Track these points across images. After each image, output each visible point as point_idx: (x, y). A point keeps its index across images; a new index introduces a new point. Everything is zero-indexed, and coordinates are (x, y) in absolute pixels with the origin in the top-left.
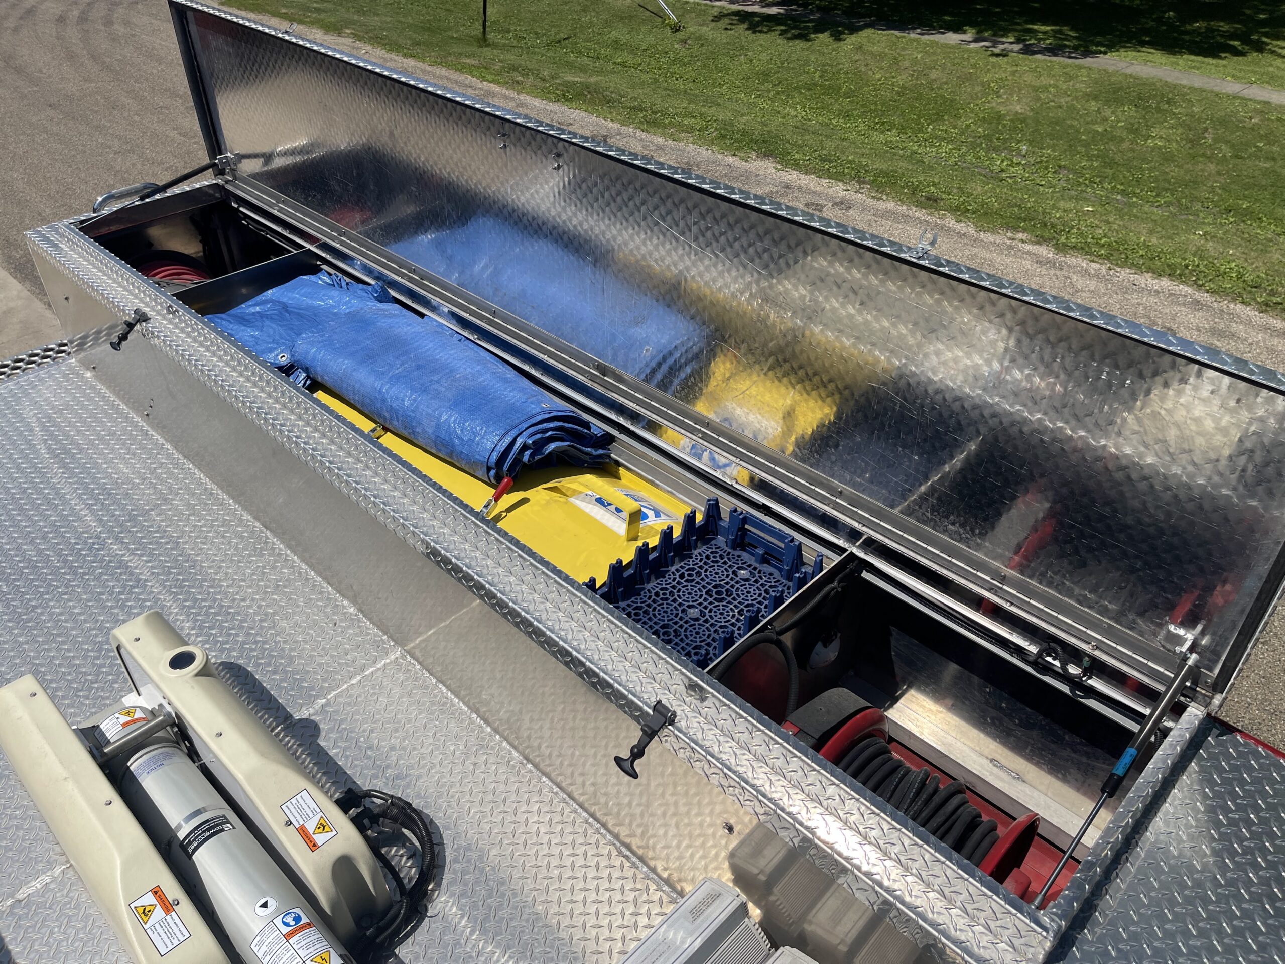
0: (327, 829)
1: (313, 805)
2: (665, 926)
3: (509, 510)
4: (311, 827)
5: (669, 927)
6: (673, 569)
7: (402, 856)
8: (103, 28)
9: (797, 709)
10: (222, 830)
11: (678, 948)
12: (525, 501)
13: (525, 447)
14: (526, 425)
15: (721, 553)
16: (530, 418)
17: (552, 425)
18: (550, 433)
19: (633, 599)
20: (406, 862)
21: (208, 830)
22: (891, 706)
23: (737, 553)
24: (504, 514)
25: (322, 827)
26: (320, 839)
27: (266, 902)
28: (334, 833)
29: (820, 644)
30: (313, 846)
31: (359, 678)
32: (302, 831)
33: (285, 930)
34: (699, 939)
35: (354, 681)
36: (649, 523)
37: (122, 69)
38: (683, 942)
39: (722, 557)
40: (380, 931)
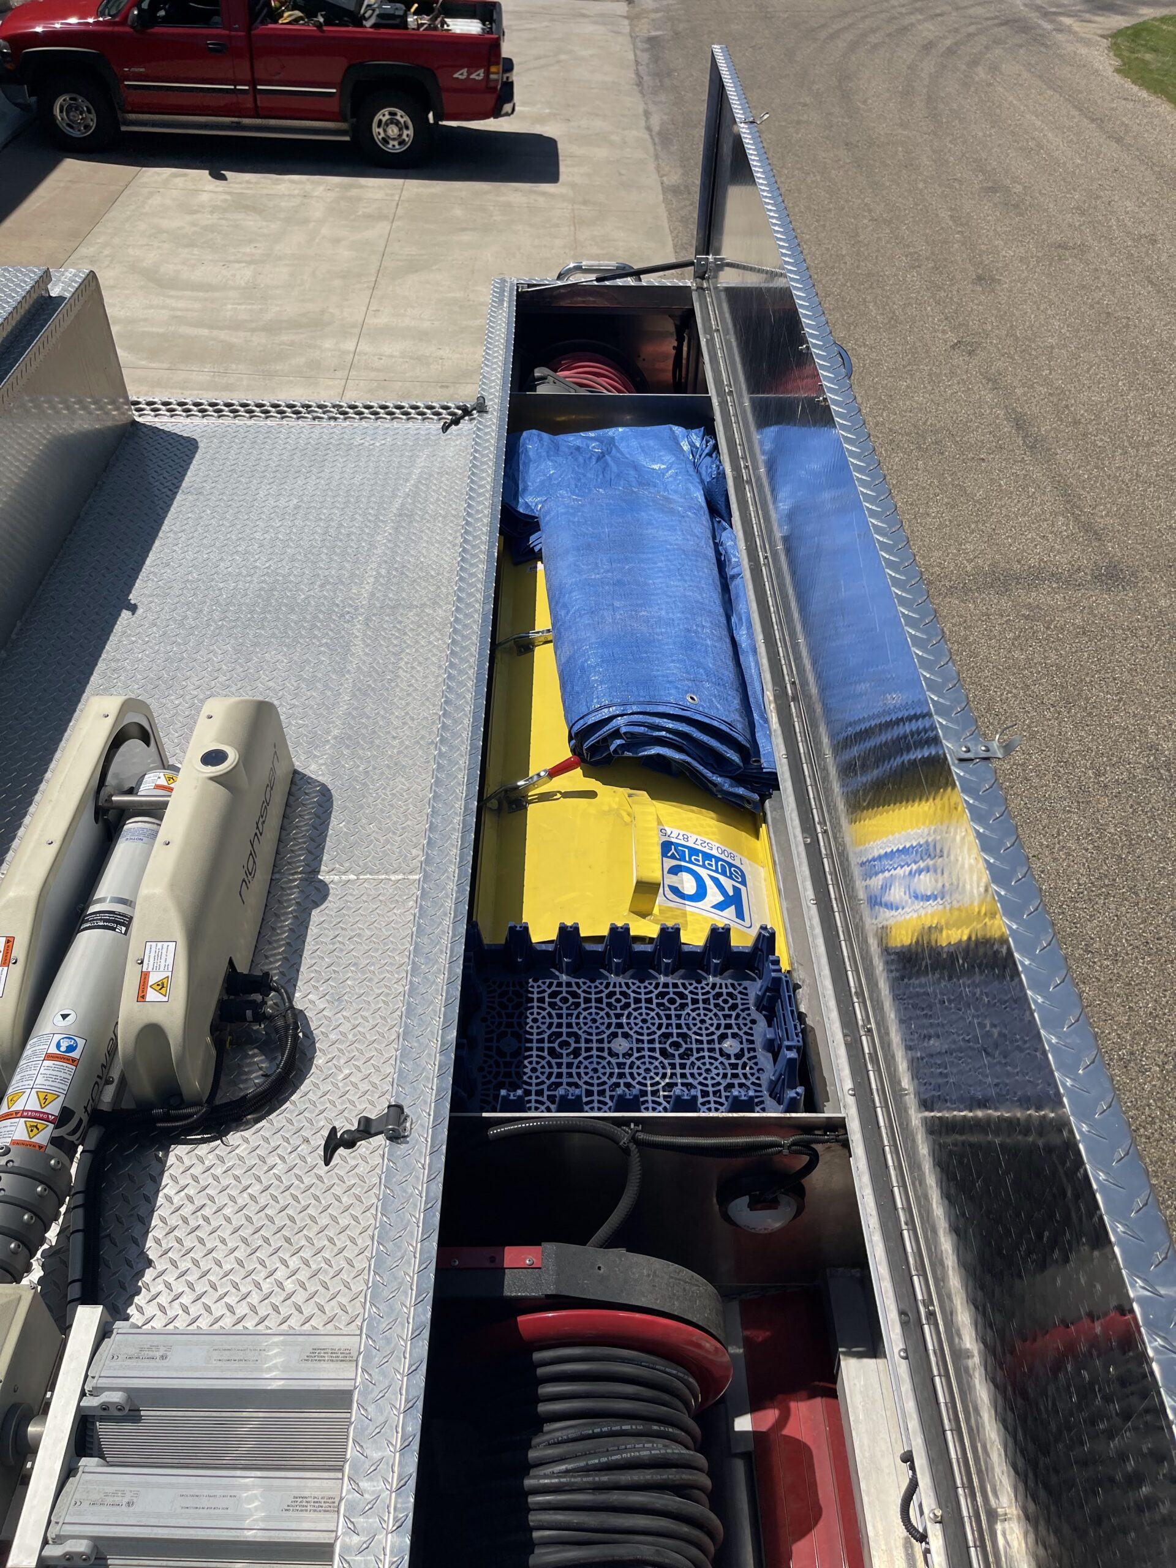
0: (164, 990)
1: (170, 961)
2: (282, 1338)
3: (567, 795)
4: (153, 979)
5: (283, 1343)
6: (662, 979)
7: (261, 1069)
8: (964, 67)
9: (601, 1247)
10: (114, 929)
11: (261, 1370)
12: (591, 794)
13: (616, 734)
14: (635, 708)
15: (739, 1001)
16: (649, 703)
17: (670, 725)
18: (663, 733)
19: (581, 981)
20: (256, 1078)
21: (105, 921)
22: (860, 1355)
23: (755, 1015)
24: (559, 796)
25: (161, 986)
26: (152, 995)
27: (68, 1015)
28: (166, 999)
29: (745, 1200)
30: (142, 997)
31: (400, 877)
32: (145, 976)
33: (53, 1050)
34: (282, 1382)
35: (393, 877)
36: (688, 909)
37: (948, 122)
38: (270, 1369)
39: (734, 1007)
40: (167, 1118)
